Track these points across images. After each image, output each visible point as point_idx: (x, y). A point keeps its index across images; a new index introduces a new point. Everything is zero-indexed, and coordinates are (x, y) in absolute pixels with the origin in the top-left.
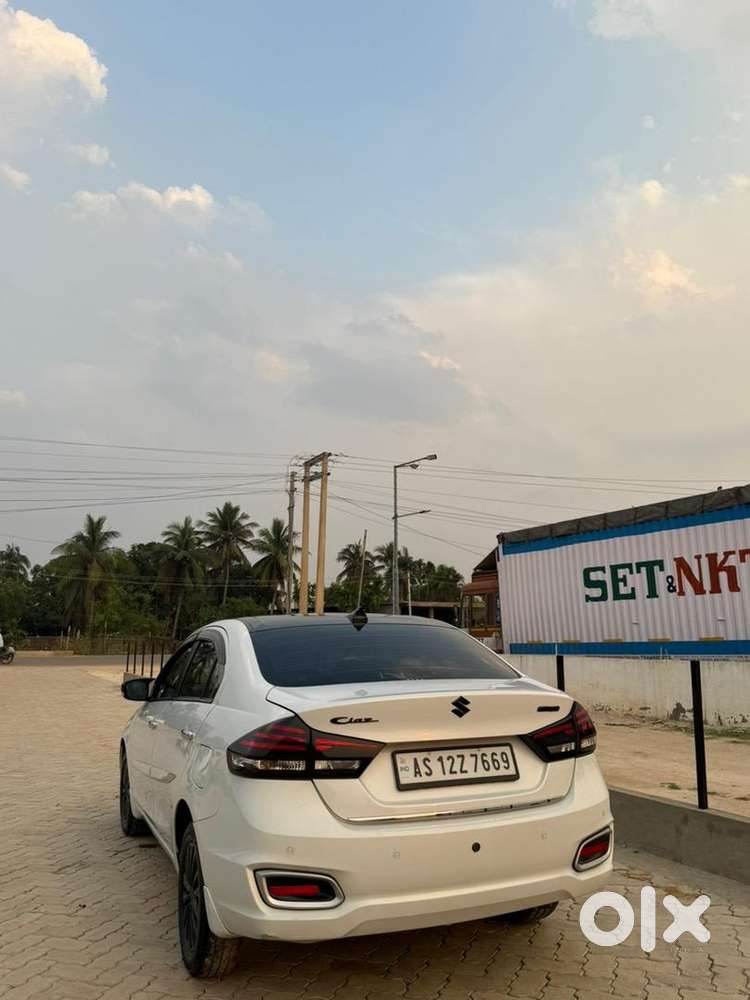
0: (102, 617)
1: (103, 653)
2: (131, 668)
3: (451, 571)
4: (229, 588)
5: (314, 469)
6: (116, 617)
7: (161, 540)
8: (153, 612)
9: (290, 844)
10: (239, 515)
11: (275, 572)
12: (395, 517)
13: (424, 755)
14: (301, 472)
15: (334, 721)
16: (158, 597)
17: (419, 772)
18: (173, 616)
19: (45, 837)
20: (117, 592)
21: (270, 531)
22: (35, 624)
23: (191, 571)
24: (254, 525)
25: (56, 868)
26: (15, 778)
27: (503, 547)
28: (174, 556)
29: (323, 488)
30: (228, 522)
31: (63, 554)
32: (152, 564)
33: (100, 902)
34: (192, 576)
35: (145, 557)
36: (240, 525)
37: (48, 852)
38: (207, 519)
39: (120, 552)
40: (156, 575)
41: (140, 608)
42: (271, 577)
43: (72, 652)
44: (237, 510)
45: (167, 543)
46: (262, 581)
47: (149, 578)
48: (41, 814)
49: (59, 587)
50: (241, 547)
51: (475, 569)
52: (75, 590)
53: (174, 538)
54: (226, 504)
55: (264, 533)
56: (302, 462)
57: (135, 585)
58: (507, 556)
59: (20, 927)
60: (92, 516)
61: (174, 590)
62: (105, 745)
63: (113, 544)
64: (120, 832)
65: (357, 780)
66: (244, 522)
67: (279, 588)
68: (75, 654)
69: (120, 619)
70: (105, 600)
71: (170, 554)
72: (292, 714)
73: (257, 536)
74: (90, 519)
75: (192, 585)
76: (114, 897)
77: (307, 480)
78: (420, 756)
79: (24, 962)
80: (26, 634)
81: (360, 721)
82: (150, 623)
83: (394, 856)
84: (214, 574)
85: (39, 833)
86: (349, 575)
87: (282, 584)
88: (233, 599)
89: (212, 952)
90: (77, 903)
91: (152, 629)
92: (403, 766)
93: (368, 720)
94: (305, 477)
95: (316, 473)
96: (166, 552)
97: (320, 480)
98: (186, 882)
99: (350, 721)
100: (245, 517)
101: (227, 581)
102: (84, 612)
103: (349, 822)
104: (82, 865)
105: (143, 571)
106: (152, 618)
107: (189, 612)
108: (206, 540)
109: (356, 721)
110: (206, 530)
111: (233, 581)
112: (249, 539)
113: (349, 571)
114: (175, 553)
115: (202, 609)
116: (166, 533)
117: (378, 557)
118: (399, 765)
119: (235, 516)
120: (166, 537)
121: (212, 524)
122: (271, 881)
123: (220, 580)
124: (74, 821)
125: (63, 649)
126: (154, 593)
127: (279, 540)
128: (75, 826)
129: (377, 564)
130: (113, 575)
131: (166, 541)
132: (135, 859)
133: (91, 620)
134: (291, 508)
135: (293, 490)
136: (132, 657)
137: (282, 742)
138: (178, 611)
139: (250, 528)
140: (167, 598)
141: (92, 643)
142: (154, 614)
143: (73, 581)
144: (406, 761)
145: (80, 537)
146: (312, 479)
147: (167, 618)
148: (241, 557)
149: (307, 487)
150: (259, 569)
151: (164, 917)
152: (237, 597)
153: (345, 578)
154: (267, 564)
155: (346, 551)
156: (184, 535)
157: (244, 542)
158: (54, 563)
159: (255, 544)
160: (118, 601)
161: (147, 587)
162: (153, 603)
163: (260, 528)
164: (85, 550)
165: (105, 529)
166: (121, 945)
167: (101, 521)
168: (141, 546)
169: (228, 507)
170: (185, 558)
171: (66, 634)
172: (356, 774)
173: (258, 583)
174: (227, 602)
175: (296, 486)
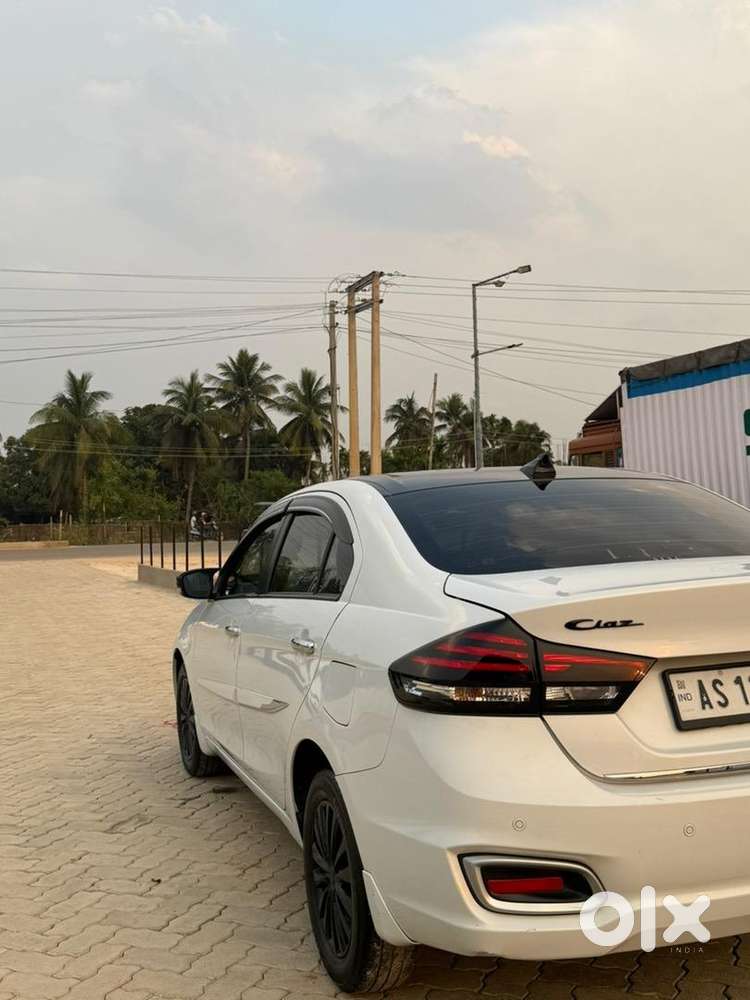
0: (98, 499)
1: (105, 543)
2: (147, 559)
3: (534, 428)
4: (250, 458)
5: (360, 296)
6: (116, 498)
7: (162, 401)
8: (160, 491)
9: (518, 817)
10: (259, 364)
11: (308, 439)
12: (476, 355)
13: (714, 675)
14: (343, 300)
15: (571, 626)
16: (165, 472)
17: (708, 702)
18: (185, 496)
19: (84, 782)
20: (114, 468)
21: (299, 386)
22: (16, 510)
23: (203, 440)
24: (277, 377)
25: (108, 825)
26: (24, 702)
27: (629, 388)
28: (181, 420)
29: (375, 321)
30: (244, 374)
31: (43, 423)
32: (153, 433)
33: (179, 874)
34: (203, 446)
35: (144, 423)
36: (260, 378)
37: (92, 803)
38: (217, 372)
39: (112, 419)
40: (159, 445)
41: (144, 487)
42: (303, 445)
43: (67, 542)
44: (255, 358)
45: (172, 405)
46: (292, 449)
47: (151, 448)
48: (71, 749)
49: (42, 463)
50: (263, 407)
51: (586, 420)
52: (61, 466)
53: (178, 398)
54: (241, 352)
55: (290, 388)
56: (344, 286)
57: (134, 458)
58: (634, 399)
59: (77, 913)
60: (74, 372)
61: (184, 463)
62: (132, 656)
63: (103, 407)
64: (183, 773)
65: (613, 716)
66: (265, 375)
67: (314, 458)
68: (71, 544)
69: (121, 501)
70: (101, 478)
71: (175, 417)
72: (503, 617)
73: (282, 393)
74: (72, 377)
75: (205, 456)
76: (197, 867)
77: (352, 311)
78: (707, 677)
79: (94, 969)
80: (7, 522)
81: (613, 625)
82: (157, 504)
83: (685, 833)
84: (232, 441)
85: (73, 776)
86: (400, 439)
87: (318, 452)
88: (258, 473)
89: (377, 961)
90: (148, 877)
91: (161, 511)
92: (682, 692)
93: (626, 624)
94: (349, 307)
95: (364, 300)
96: (171, 416)
97: (369, 311)
98: (317, 857)
99: (598, 626)
100: (265, 367)
101: (248, 452)
102: (75, 492)
103: (606, 781)
104: (143, 820)
105: (143, 440)
106: (160, 499)
107: (204, 490)
108: (218, 399)
109: (606, 626)
110: (217, 386)
111: (256, 450)
112: (272, 397)
113: (401, 432)
114: (181, 416)
115: (220, 485)
116: (168, 392)
117: (438, 415)
118: (677, 692)
119: (251, 368)
120: (169, 397)
121: (224, 378)
122: (488, 871)
123: (238, 449)
124: (119, 758)
125: (54, 539)
126: (159, 467)
127: (311, 398)
128: (118, 765)
129: (437, 423)
130: (106, 446)
131: (168, 402)
132: (211, 810)
133: (85, 503)
134: (332, 350)
135: (333, 326)
136: (146, 546)
137: (488, 659)
138: (191, 489)
139: (273, 382)
140: (176, 474)
141: (91, 532)
142: (162, 493)
143: (58, 454)
144: (686, 685)
145: (61, 400)
146: (359, 309)
147: (179, 498)
148: (262, 419)
149: (352, 321)
150: (288, 434)
151: (277, 897)
152: (262, 470)
153: (395, 442)
154: (296, 428)
155: (396, 408)
156: (190, 395)
157: (267, 400)
158: (30, 433)
159: (280, 402)
160: (115, 479)
161: (148, 460)
162: (159, 479)
163: (287, 382)
164: (69, 416)
165: (91, 388)
166: (224, 941)
167: (85, 379)
168: (136, 410)
169: (243, 354)
170: (194, 422)
171: (56, 521)
172: (612, 707)
173: (287, 452)
174: (249, 477)
175: (336, 321)
